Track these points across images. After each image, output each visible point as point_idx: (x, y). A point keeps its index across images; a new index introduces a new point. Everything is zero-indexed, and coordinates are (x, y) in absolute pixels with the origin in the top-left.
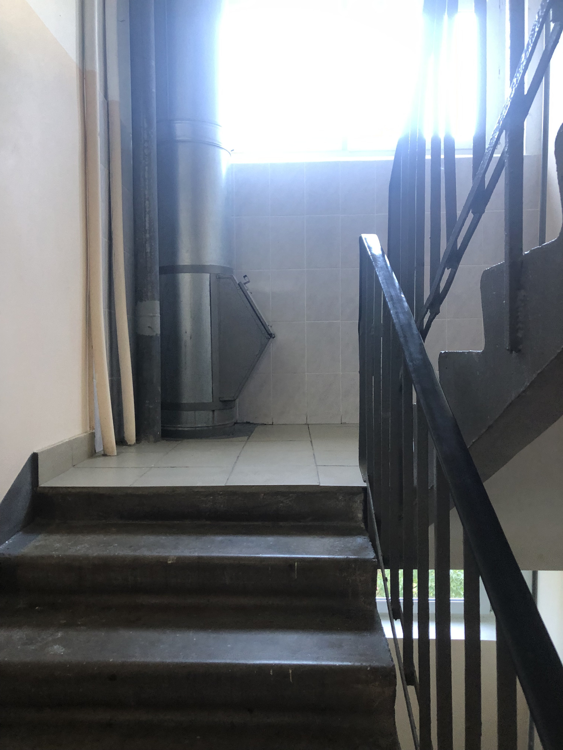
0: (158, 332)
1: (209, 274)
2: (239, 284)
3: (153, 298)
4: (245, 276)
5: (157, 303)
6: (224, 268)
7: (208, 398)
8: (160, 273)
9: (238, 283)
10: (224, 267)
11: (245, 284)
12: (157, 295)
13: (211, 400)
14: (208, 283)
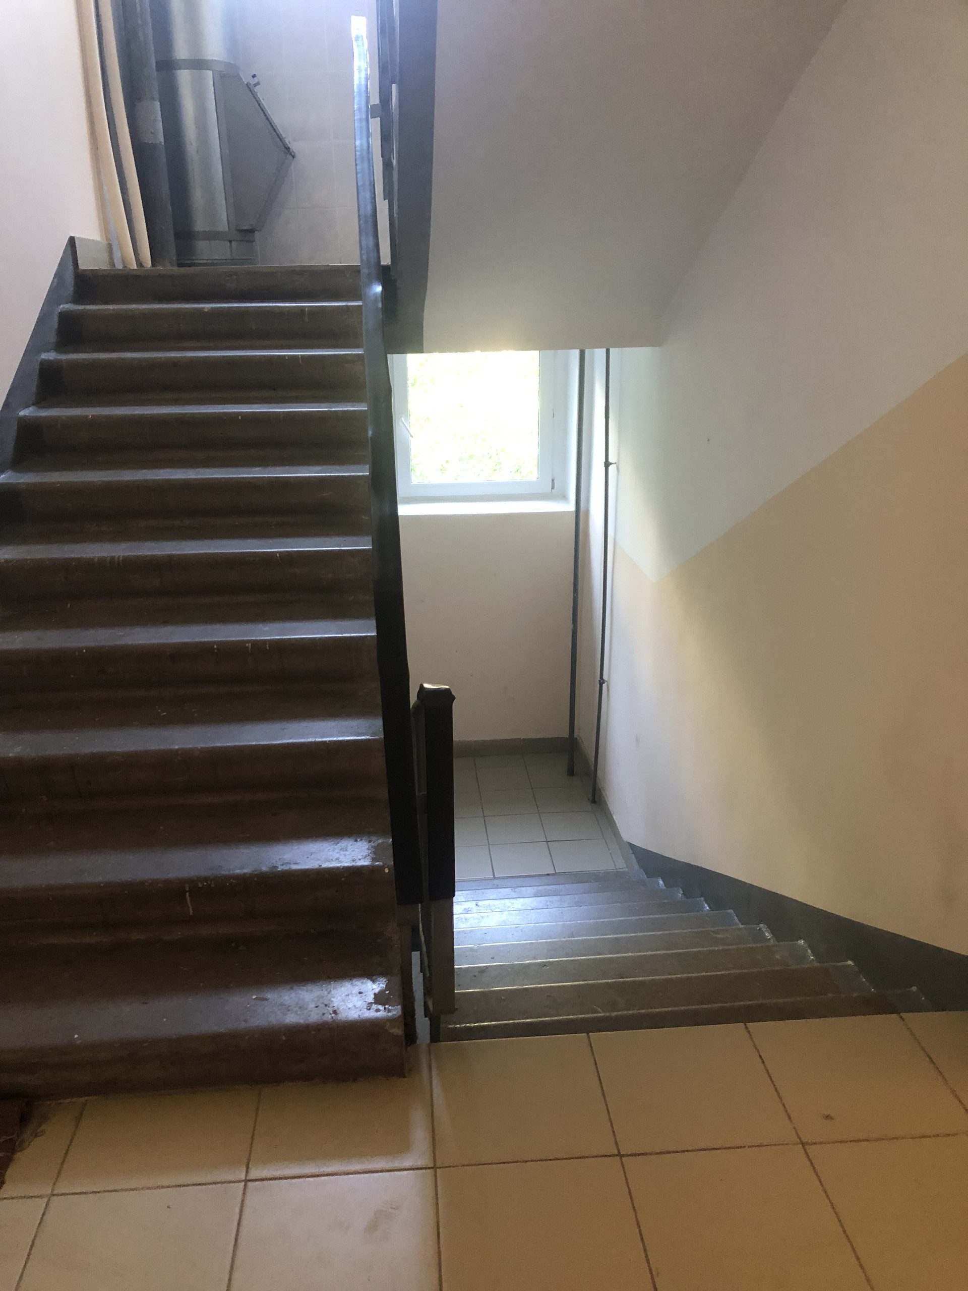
0: (161, 139)
1: (212, 71)
2: (247, 85)
3: (153, 99)
4: (254, 76)
5: (157, 105)
6: (228, 65)
7: (223, 225)
8: (158, 70)
9: (246, 83)
10: (229, 63)
11: (255, 85)
12: (157, 95)
13: (227, 229)
14: (211, 83)
